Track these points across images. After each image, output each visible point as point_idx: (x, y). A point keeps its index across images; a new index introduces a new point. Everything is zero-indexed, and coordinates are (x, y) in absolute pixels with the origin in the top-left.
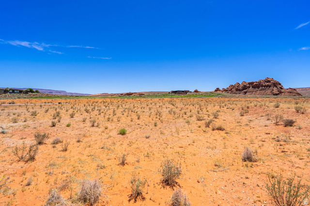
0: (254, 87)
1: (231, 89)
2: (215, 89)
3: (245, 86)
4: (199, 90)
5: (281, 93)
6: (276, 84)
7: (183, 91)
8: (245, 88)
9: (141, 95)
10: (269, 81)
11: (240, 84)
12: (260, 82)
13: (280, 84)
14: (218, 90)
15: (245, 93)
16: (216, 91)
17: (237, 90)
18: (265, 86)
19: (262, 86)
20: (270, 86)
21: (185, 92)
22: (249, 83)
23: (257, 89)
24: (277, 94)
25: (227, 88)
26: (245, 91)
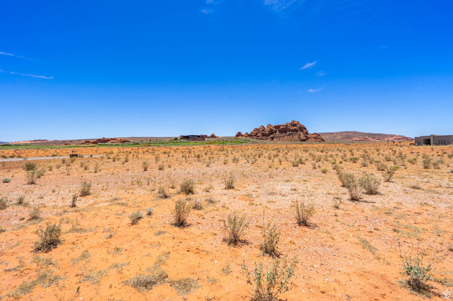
0: (281, 132)
1: (257, 134)
2: (236, 133)
3: (272, 130)
4: (216, 135)
5: (308, 138)
6: (302, 129)
7: (199, 136)
8: (271, 132)
9: (124, 142)
10: (295, 125)
11: (265, 127)
12: (287, 126)
13: (305, 129)
14: (239, 134)
15: (272, 138)
16: (237, 136)
17: (263, 135)
18: (292, 131)
19: (290, 130)
20: (297, 131)
21: (202, 138)
22: (275, 127)
23: (284, 134)
24: (304, 140)
25: (252, 133)
26: (271, 136)
